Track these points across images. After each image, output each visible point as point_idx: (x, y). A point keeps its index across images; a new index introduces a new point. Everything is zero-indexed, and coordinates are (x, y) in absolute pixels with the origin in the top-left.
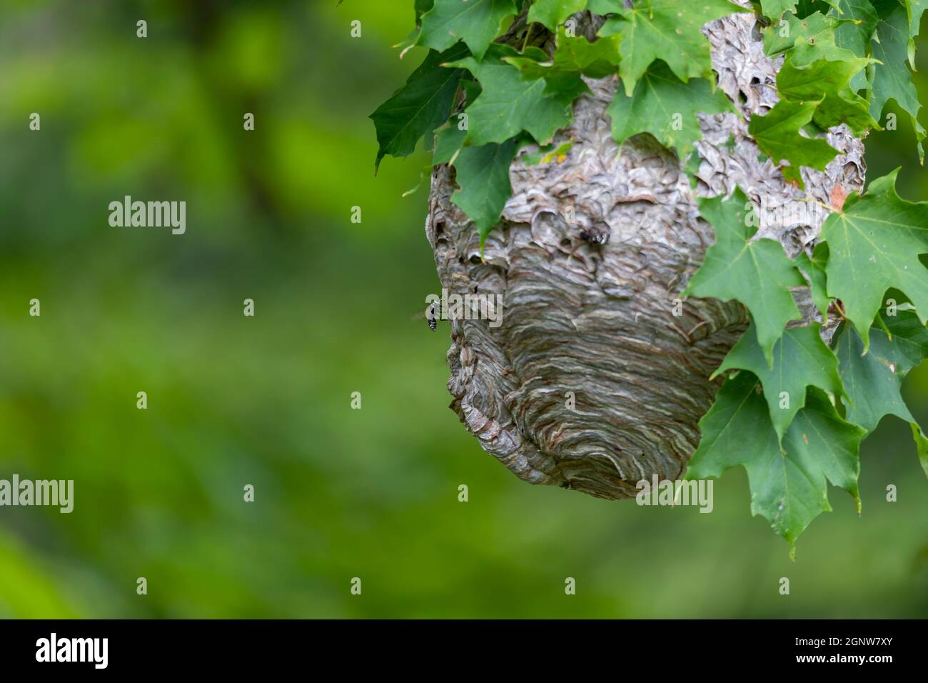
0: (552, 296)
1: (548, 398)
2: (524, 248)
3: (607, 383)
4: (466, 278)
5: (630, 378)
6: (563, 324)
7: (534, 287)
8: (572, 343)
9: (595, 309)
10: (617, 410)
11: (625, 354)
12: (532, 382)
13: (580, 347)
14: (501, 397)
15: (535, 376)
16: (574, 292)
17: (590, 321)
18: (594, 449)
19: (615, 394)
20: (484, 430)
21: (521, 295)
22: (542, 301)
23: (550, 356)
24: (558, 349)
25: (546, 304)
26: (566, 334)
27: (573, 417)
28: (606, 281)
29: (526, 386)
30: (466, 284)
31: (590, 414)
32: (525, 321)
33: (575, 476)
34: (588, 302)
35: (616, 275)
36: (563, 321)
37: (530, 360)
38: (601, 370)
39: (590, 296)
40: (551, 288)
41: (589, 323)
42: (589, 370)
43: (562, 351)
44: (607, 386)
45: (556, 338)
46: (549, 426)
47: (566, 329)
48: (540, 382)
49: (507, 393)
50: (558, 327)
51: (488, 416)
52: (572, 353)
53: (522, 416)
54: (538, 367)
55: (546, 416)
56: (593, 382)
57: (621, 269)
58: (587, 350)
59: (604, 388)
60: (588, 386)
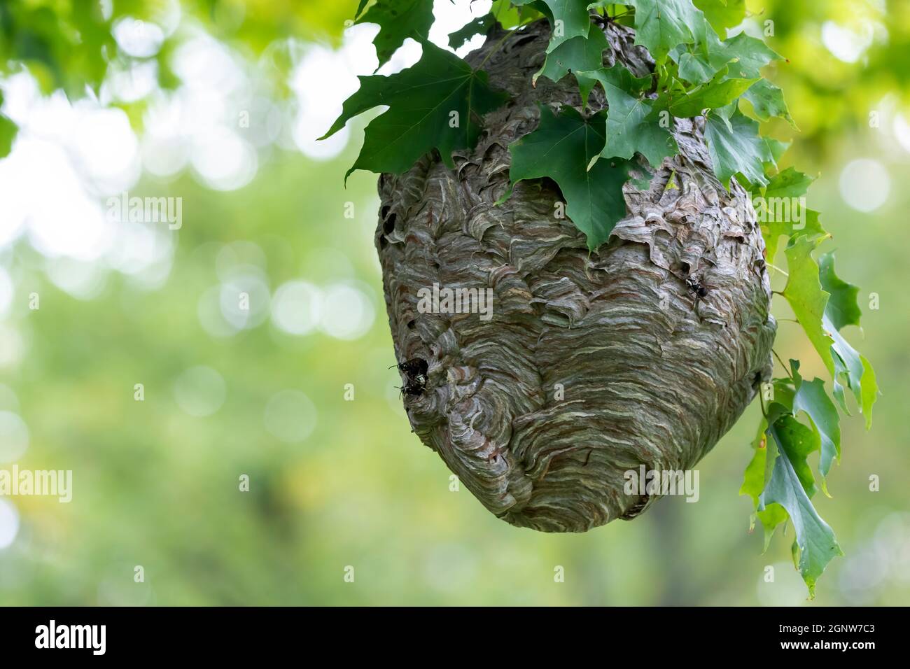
0: (651, 320)
1: (581, 423)
2: (637, 270)
3: (657, 413)
4: (528, 295)
5: (678, 410)
6: (648, 349)
7: (633, 309)
8: (647, 369)
9: (687, 337)
10: (651, 441)
11: (688, 386)
12: (569, 404)
13: (653, 374)
14: (510, 418)
15: (578, 399)
16: (675, 318)
17: (677, 349)
19: (659, 425)
20: (482, 449)
21: (613, 316)
22: (637, 324)
23: (611, 381)
24: (625, 374)
25: (639, 328)
26: (647, 359)
28: (710, 311)
29: (558, 408)
30: (526, 301)
31: (623, 442)
32: (604, 342)
33: (551, 504)
34: (683, 330)
35: (718, 306)
36: (650, 346)
37: (580, 383)
38: (658, 399)
39: (687, 324)
40: (652, 312)
41: (675, 351)
42: (647, 398)
43: (631, 377)
44: (655, 416)
45: (630, 362)
47: (649, 354)
48: (580, 406)
49: (521, 414)
50: (642, 352)
51: (486, 436)
52: (641, 378)
53: (531, 440)
54: (588, 390)
55: (565, 441)
56: (644, 410)
57: (722, 301)
58: (658, 378)
59: (652, 417)
60: (638, 414)
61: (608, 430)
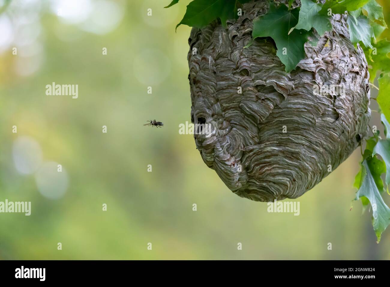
0: (312, 107)
1: (275, 152)
2: (307, 83)
4: (256, 91)
5: (321, 150)
6: (310, 121)
7: (304, 102)
8: (308, 130)
9: (328, 117)
10: (307, 163)
11: (327, 139)
12: (270, 143)
13: (311, 133)
14: (243, 147)
15: (275, 141)
16: (323, 108)
17: (323, 122)
18: (284, 179)
19: (312, 156)
20: (228, 160)
21: (294, 104)
22: (305, 109)
23: (291, 134)
24: (298, 131)
26: (309, 125)
27: (284, 163)
28: (340, 105)
29: (266, 144)
30: (255, 93)
31: (294, 163)
32: (289, 116)
35: (344, 103)
38: (312, 144)
39: (328, 111)
40: (313, 104)
42: (307, 144)
43: (300, 133)
44: (310, 152)
45: (301, 126)
46: (265, 165)
47: (310, 123)
48: (276, 144)
50: (307, 122)
51: (231, 154)
52: (305, 134)
53: (251, 158)
54: (280, 137)
55: (267, 160)
56: (305, 149)
58: (313, 134)
60: (302, 150)
61: (288, 157)
